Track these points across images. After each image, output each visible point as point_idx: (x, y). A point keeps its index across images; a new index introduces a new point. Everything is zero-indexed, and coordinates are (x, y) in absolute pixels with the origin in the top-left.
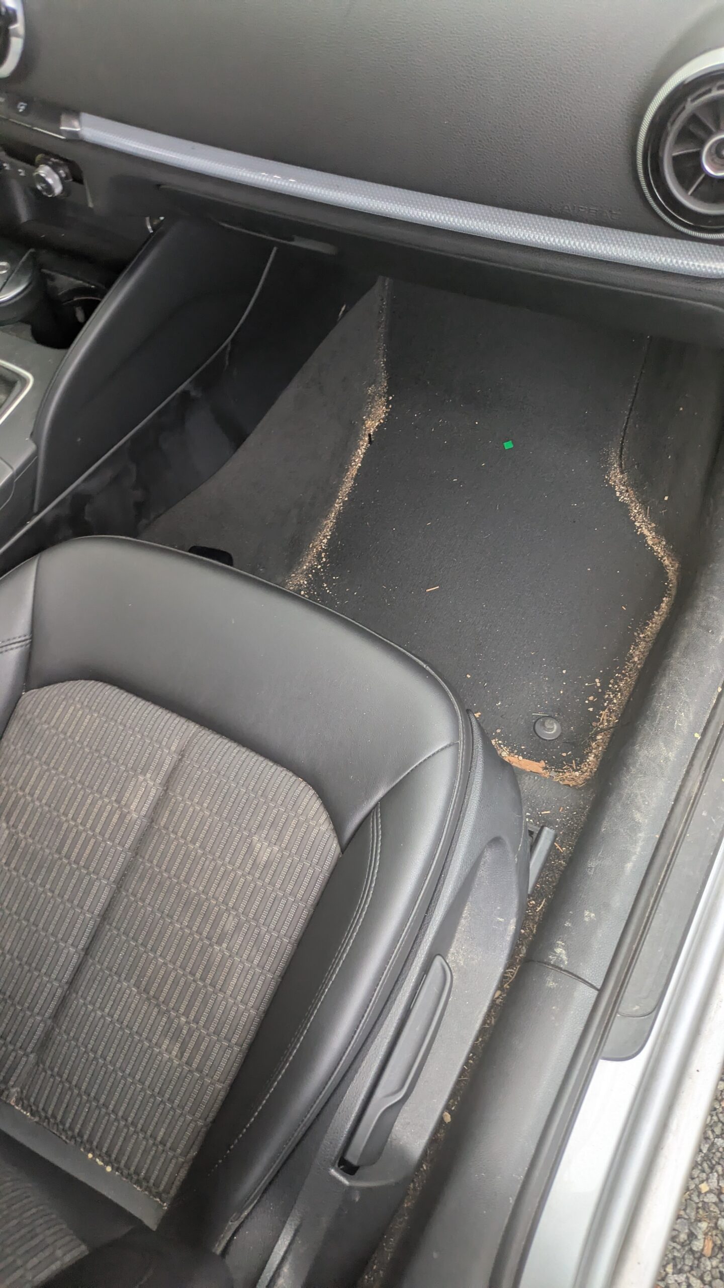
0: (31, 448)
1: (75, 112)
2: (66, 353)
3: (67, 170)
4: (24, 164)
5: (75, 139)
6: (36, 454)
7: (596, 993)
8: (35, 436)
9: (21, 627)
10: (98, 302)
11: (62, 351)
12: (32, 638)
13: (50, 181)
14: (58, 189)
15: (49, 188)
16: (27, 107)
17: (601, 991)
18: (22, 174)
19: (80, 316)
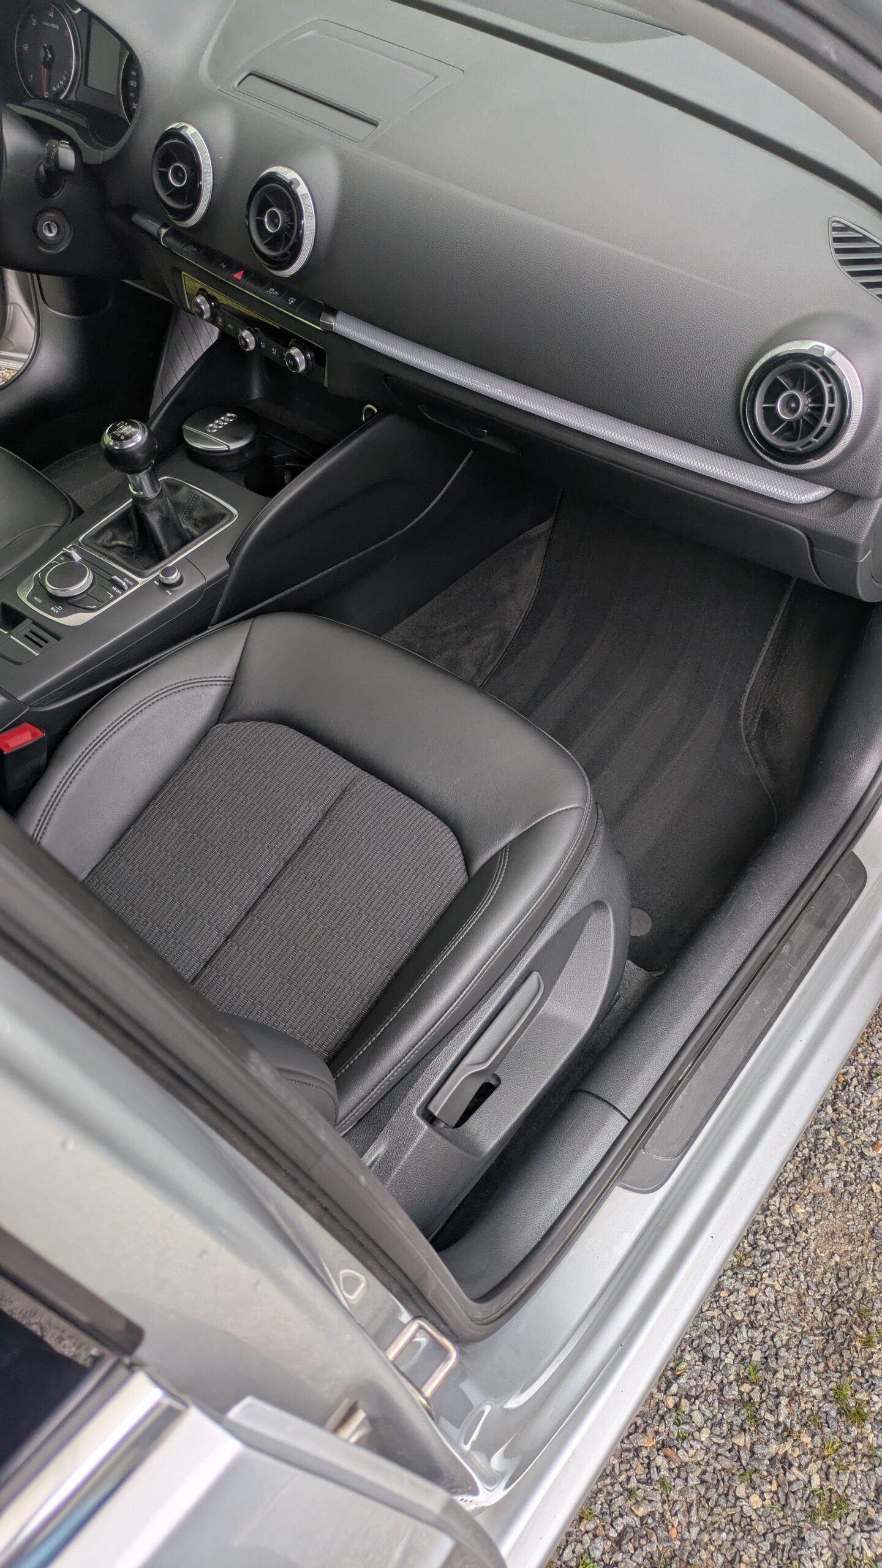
0: (226, 566)
1: (333, 312)
2: (268, 502)
3: (313, 354)
4: (277, 345)
5: (329, 332)
6: (228, 572)
7: (627, 1122)
8: (230, 558)
9: (227, 669)
10: (303, 469)
11: (267, 498)
12: (234, 682)
13: (298, 359)
14: (302, 367)
15: (295, 365)
16: (295, 303)
17: (630, 1122)
18: (275, 353)
19: (286, 478)
